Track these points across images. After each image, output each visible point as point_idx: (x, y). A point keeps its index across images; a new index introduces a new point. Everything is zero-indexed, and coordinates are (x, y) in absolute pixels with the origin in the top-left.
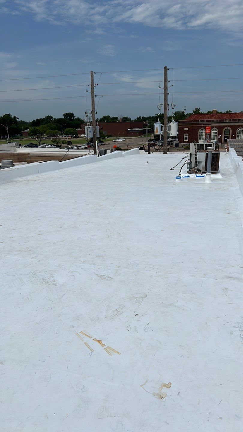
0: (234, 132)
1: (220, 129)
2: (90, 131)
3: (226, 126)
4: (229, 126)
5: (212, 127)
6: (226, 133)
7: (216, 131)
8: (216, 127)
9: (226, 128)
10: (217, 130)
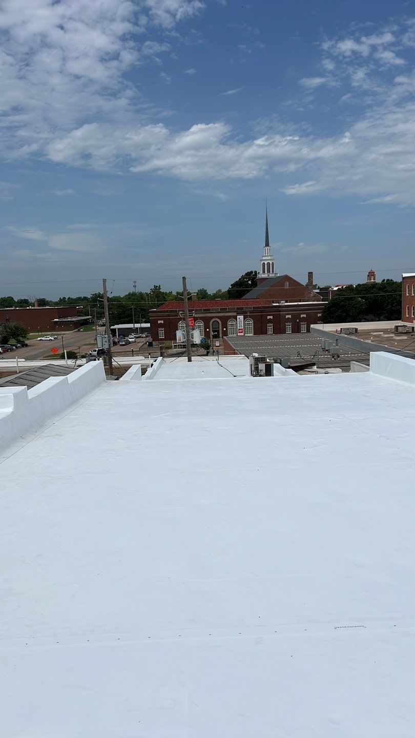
0: (225, 325)
1: (206, 321)
2: (106, 342)
3: (214, 317)
4: (217, 317)
5: (195, 319)
6: (214, 327)
7: (202, 324)
8: (201, 318)
9: (214, 320)
10: (203, 322)
